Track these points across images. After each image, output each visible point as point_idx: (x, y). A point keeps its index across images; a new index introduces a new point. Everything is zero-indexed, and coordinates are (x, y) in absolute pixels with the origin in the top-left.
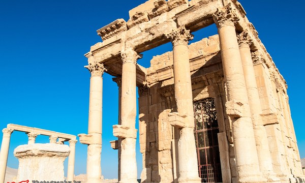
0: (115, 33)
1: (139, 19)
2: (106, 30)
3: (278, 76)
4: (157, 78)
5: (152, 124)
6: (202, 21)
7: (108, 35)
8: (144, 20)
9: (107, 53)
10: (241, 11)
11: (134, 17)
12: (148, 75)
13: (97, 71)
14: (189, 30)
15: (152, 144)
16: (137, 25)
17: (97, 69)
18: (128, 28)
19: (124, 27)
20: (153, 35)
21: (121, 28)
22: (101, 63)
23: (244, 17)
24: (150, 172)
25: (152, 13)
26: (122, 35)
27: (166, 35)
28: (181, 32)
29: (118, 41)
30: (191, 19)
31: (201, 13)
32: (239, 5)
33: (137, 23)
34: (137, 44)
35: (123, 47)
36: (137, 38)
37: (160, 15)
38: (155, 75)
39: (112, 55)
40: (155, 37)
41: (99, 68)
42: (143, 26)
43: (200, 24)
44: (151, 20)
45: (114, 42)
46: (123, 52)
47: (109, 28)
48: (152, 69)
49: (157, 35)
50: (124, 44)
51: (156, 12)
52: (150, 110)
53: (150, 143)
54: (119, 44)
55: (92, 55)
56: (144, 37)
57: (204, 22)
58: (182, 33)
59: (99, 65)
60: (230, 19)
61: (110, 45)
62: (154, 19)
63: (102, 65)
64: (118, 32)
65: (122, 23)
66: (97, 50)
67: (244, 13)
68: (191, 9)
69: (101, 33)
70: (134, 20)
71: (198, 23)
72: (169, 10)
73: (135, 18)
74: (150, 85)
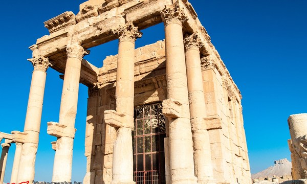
0: (63, 26)
1: (88, 13)
2: (54, 22)
3: (232, 85)
4: (108, 79)
5: (99, 126)
6: (150, 18)
7: (55, 28)
8: (93, 14)
9: (52, 47)
10: (192, 12)
11: (83, 10)
12: (100, 75)
13: (40, 65)
14: (138, 27)
15: (98, 147)
16: (86, 20)
17: (40, 63)
18: (77, 22)
19: (73, 20)
20: (101, 30)
21: (70, 21)
22: (45, 57)
23: (195, 19)
24: (94, 177)
25: (102, 8)
26: (70, 29)
27: (113, 30)
28: (127, 28)
29: (65, 35)
30: (140, 16)
31: (150, 9)
32: (190, 6)
33: (86, 17)
34: (84, 38)
35: (69, 42)
36: (85, 33)
37: (109, 10)
38: (106, 75)
39: (57, 48)
40: (102, 32)
41: (43, 62)
42: (92, 20)
43: (149, 21)
44: (101, 15)
45: (60, 36)
46: (68, 46)
47: (56, 21)
48: (104, 69)
49: (105, 30)
50: (71, 38)
51: (106, 6)
52: (99, 111)
53: (96, 146)
54: (66, 38)
55: (38, 48)
56: (91, 32)
57: (153, 19)
58: (129, 29)
59: (44, 59)
60: (178, 17)
61: (56, 38)
62: (103, 14)
63: (47, 59)
64: (67, 25)
65: (71, 16)
66: (42, 43)
67: (195, 14)
68: (140, 5)
69: (49, 25)
70: (84, 14)
71: (146, 20)
72: (120, 5)
73: (84, 12)
74: (100, 85)
